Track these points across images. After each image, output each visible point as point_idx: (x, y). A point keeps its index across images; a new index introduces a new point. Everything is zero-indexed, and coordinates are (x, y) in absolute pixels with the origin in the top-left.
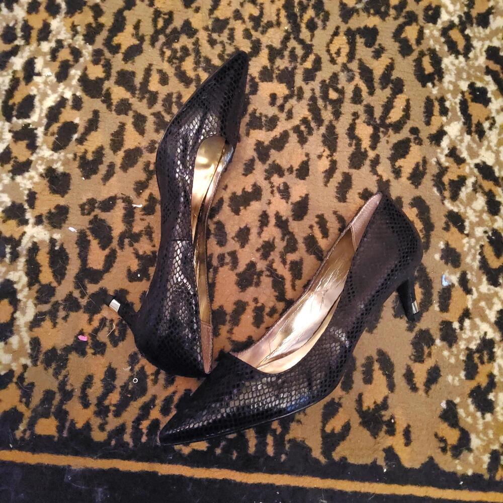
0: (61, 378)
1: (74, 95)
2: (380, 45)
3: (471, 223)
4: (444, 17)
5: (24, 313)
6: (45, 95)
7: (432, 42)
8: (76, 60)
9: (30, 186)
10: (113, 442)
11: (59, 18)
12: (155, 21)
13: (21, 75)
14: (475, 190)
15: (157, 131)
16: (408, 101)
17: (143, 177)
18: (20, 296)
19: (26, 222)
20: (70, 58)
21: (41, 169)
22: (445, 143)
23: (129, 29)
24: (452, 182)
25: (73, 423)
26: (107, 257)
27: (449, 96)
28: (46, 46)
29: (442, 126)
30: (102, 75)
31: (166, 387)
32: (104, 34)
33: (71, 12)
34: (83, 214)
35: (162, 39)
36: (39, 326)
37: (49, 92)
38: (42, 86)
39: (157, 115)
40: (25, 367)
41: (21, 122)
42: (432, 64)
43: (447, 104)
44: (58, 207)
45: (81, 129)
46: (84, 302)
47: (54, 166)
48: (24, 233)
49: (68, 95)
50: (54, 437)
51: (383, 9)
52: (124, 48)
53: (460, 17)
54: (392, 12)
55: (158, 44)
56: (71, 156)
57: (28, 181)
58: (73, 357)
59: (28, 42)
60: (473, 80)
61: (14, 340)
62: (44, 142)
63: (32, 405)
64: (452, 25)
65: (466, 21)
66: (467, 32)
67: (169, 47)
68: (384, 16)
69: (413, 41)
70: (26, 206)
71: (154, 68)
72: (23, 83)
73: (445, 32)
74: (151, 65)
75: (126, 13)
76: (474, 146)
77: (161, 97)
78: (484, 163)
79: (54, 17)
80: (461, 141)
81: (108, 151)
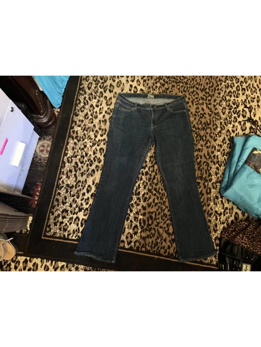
0: (145, 241)
1: (147, 192)
2: (200, 186)
3: (212, 222)
4: (213, 181)
5: (139, 230)
6: (142, 192)
7: (210, 186)
8: (147, 185)
9: (139, 208)
10: (153, 253)
11: (144, 176)
12: (161, 178)
13: (138, 187)
14: (214, 215)
15: (160, 200)
16: (204, 198)
17: (158, 208)
18: (138, 227)
19: (139, 215)
20: (146, 185)
21: (141, 205)
22: (210, 206)
23: (156, 179)
24: (210, 214)
25: (147, 249)
26: (152, 222)
27: (212, 197)
28: (142, 182)
29: (210, 203)
30: (151, 188)
31: (161, 245)
32: (152, 180)
33: (146, 175)
34: (148, 214)
35: (162, 181)
36: (141, 233)
37: (142, 191)
38: (141, 190)
39: (161, 197)
40: (139, 239)
41: (138, 196)
42: (209, 191)
43: (211, 199)
44: (144, 212)
45: (148, 199)
46: (148, 229)
47: (144, 205)
48: (139, 217)
49: (146, 192)
50: (144, 251)
51: (202, 179)
52: (155, 183)
53: (216, 181)
54: (203, 179)
55: (161, 183)
56: (146, 204)
57: (139, 207)
58: (147, 239)
59: (138, 181)
60: (216, 194)
61: (138, 235)
62: (142, 201)
63: (141, 246)
64: (214, 183)
65: (217, 182)
66: (217, 184)
67: (163, 184)
68: (202, 180)
69: (206, 185)
70: (139, 212)
71: (160, 188)
72: (138, 189)
73: (213, 184)
74: (160, 187)
75: (156, 176)
76: (215, 207)
77: (161, 193)
78: (216, 210)
79: (143, 176)
80: (213, 206)
81: (152, 203)
